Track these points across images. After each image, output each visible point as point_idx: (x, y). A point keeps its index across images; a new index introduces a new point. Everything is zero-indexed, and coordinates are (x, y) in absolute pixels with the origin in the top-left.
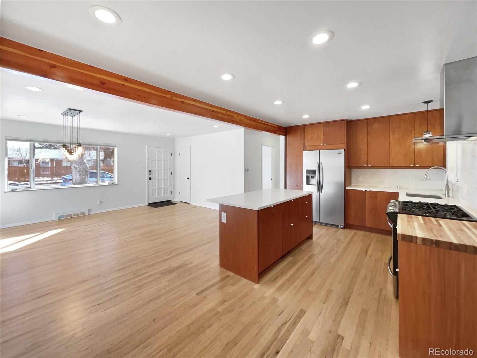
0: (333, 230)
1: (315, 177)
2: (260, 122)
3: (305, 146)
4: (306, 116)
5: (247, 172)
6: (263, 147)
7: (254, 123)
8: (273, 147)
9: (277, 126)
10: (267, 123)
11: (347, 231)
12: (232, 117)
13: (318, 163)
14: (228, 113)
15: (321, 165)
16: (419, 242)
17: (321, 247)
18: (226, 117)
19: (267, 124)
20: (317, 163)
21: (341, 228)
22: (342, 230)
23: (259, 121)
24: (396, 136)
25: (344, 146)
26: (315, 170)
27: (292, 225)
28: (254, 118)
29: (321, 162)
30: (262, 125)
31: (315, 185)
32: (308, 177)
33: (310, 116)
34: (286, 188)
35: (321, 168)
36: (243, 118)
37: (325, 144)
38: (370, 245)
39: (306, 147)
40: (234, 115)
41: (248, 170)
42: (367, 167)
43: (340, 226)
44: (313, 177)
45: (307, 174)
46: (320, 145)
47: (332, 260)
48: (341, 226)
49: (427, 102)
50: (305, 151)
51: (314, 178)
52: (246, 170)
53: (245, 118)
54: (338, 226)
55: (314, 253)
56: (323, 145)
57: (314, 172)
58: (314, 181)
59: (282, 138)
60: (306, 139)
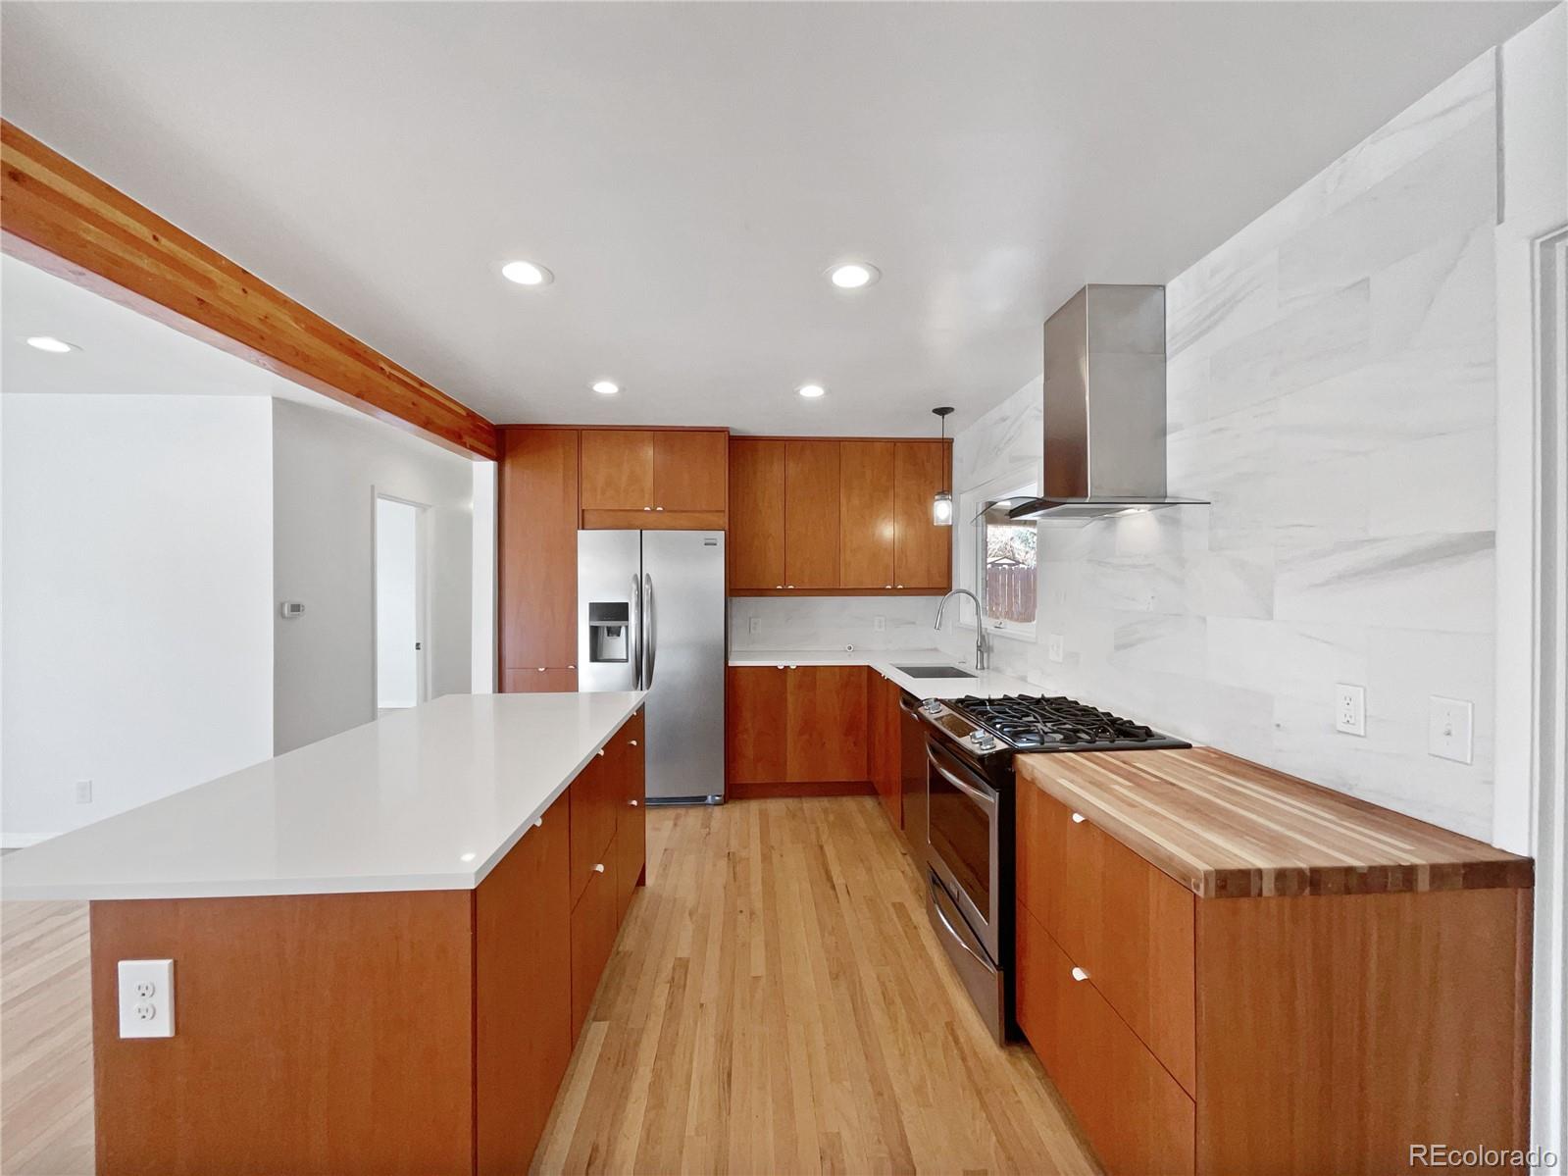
0: (693, 817)
1: (623, 630)
2: (388, 369)
3: (583, 511)
4: (606, 388)
5: (290, 618)
6: (379, 502)
7: (355, 367)
8: (422, 508)
9: (464, 413)
10: (422, 384)
11: (737, 810)
12: (206, 282)
13: (636, 576)
14: (166, 244)
15: (645, 586)
16: (1268, 887)
17: (690, 914)
18: (145, 263)
19: (422, 389)
20: (632, 575)
21: (717, 804)
22: (717, 809)
23: (383, 365)
24: (856, 501)
25: (724, 520)
26: (627, 604)
27: (600, 868)
28: (352, 341)
29: (648, 575)
30: (398, 389)
31: (627, 661)
32: (595, 632)
33: (622, 390)
34: (500, 687)
35: (646, 599)
36: (284, 318)
37: (659, 509)
38: (821, 847)
39: (587, 516)
40: (216, 275)
41: (296, 608)
42: (785, 593)
43: (710, 797)
44: (614, 632)
45: (590, 620)
46: (643, 511)
47: (758, 964)
48: (713, 797)
49: (942, 412)
50: (583, 529)
51: (619, 635)
52: (286, 610)
53: (297, 320)
54: (705, 798)
55: (679, 955)
56: (653, 510)
57: (619, 611)
58: (619, 646)
59: (484, 469)
60: (586, 485)
